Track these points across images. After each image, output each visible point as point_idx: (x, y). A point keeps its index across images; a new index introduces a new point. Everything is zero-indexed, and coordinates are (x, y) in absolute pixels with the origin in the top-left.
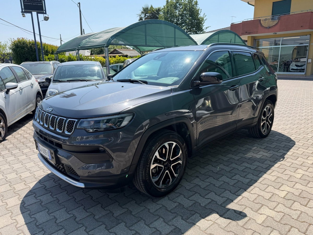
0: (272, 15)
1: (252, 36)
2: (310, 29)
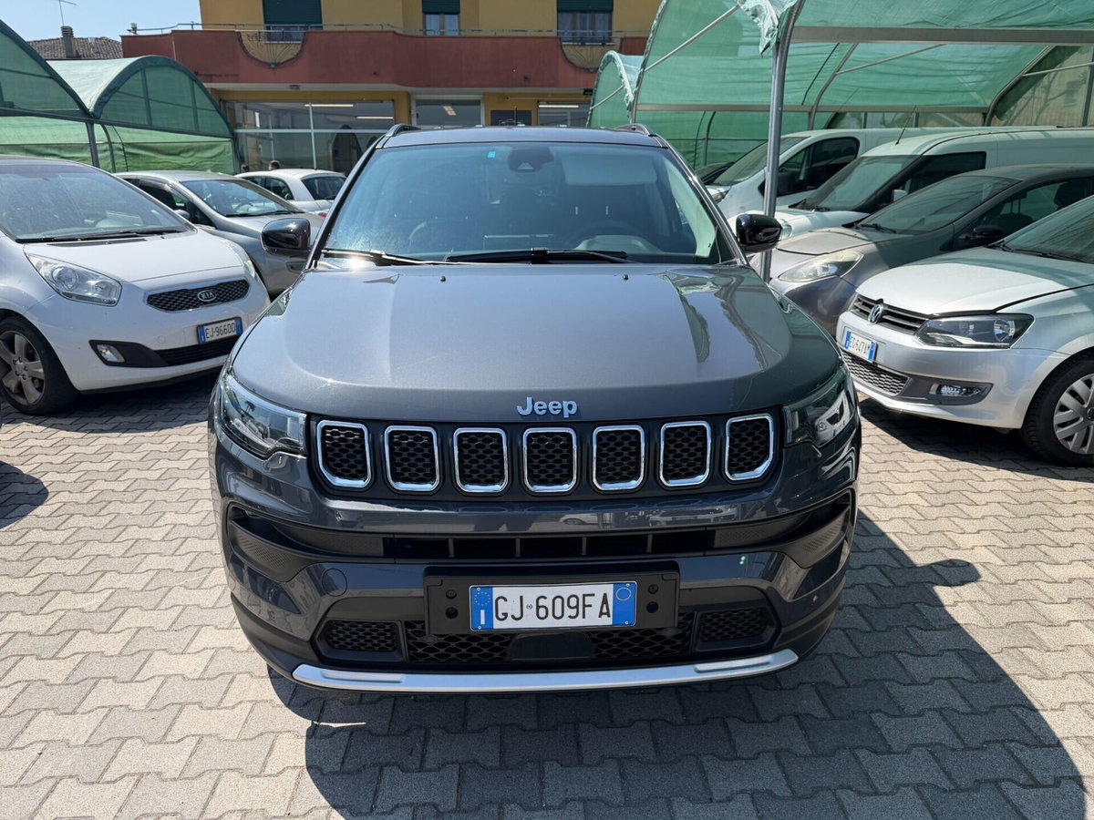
0: (266, 22)
1: (214, 89)
2: (398, 84)
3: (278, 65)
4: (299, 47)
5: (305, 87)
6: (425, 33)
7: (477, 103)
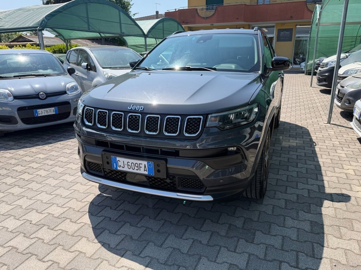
0: (206, 5)
1: (188, 27)
2: (245, 22)
3: (207, 18)
4: (214, 12)
5: (215, 24)
6: (258, 4)
7: (273, 27)
